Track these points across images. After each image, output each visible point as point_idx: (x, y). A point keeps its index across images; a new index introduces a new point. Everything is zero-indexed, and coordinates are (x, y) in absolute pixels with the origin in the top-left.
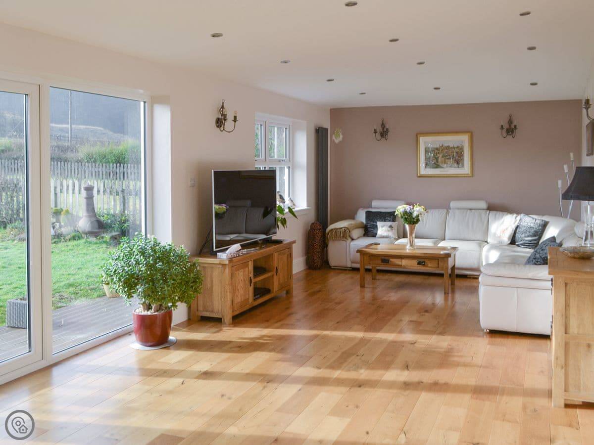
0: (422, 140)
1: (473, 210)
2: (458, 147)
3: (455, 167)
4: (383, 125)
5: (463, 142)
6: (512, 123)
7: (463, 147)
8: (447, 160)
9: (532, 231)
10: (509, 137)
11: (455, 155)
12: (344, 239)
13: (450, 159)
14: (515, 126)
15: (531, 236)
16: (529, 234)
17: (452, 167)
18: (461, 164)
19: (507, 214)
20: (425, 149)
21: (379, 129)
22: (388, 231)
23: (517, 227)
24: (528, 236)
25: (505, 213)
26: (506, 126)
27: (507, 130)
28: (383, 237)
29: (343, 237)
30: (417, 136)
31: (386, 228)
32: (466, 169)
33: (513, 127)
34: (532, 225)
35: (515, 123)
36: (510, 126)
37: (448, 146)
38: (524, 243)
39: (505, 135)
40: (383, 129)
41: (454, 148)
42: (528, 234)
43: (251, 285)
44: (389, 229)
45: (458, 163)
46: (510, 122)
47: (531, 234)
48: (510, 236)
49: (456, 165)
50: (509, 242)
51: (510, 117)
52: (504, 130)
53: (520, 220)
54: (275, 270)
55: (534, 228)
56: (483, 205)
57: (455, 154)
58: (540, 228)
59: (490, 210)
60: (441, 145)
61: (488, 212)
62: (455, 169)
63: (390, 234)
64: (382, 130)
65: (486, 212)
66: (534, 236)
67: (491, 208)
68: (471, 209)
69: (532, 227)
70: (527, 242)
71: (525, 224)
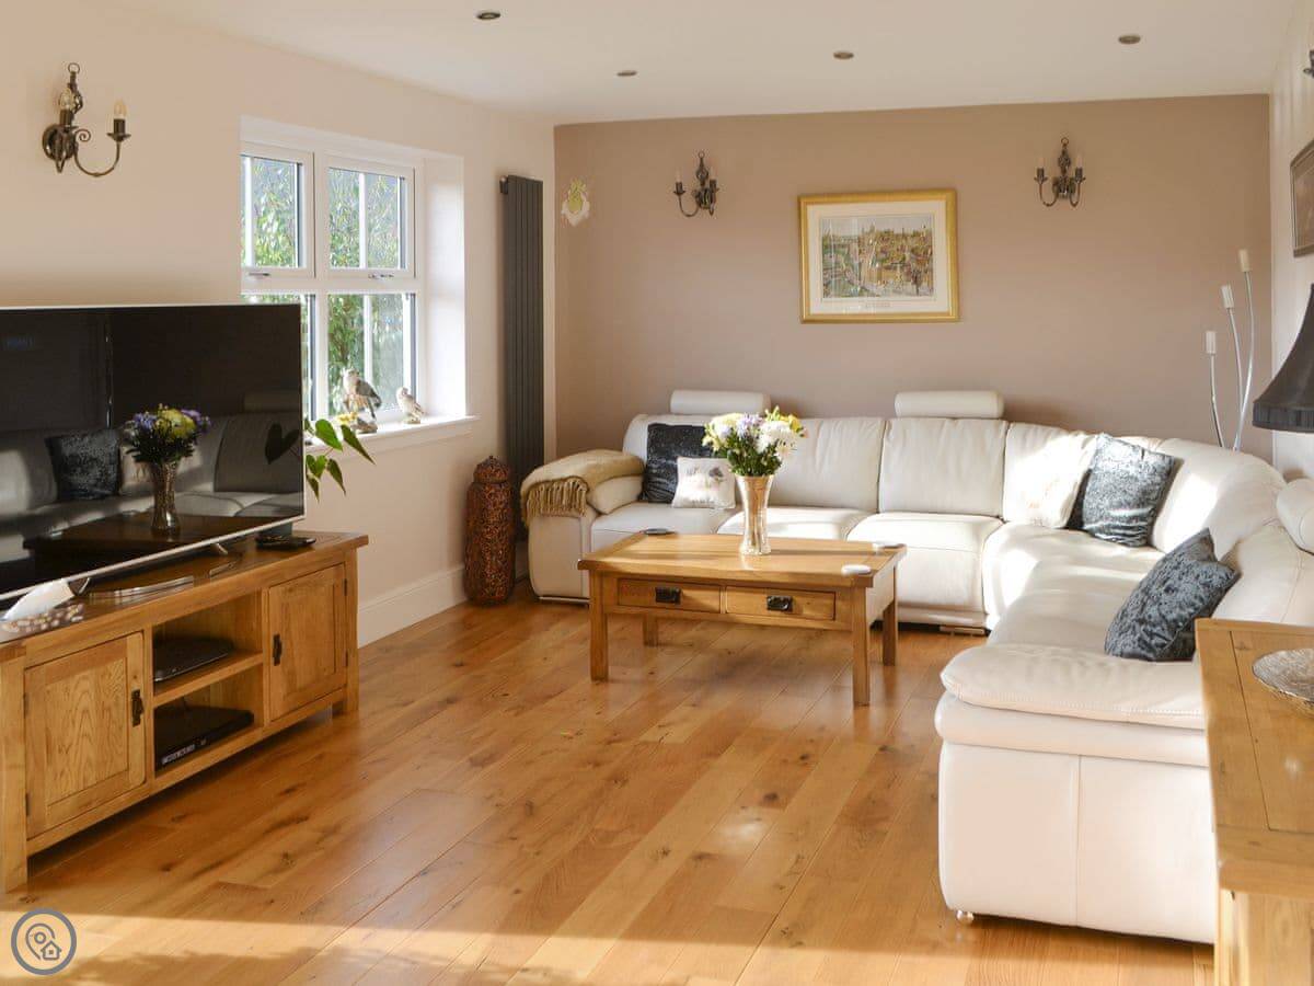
0: (816, 214)
1: (960, 421)
2: (916, 234)
3: (910, 294)
4: (702, 173)
5: (930, 218)
6: (1069, 164)
7: (930, 234)
8: (885, 273)
9: (1134, 489)
10: (1064, 204)
11: (907, 259)
12: (574, 512)
13: (895, 268)
14: (1079, 172)
15: (1128, 505)
16: (1122, 499)
17: (900, 293)
18: (924, 284)
19: (1058, 434)
20: (824, 240)
21: (691, 184)
22: (708, 486)
23: (1087, 476)
24: (1120, 505)
25: (1054, 430)
26: (1053, 172)
27: (1056, 183)
28: (693, 505)
29: (570, 506)
30: (799, 203)
31: (701, 478)
32: (939, 299)
33: (1071, 173)
34: (1132, 471)
35: (1077, 162)
36: (1064, 171)
37: (887, 232)
38: (1108, 527)
39: (1049, 196)
40: (703, 184)
41: (904, 236)
42: (1120, 497)
43: (137, 722)
44: (711, 479)
45: (916, 281)
46: (1065, 160)
47: (1130, 499)
48: (1068, 502)
49: (910, 287)
50: (1064, 522)
51: (1065, 145)
52: (1048, 185)
53: (1098, 452)
54: (268, 647)
55: (1136, 479)
56: (990, 404)
57: (907, 255)
58: (1157, 479)
59: (1010, 421)
60: (867, 230)
61: (1004, 423)
62: (909, 298)
63: (712, 495)
64: (699, 188)
65: (997, 427)
66: (1141, 503)
67: (1013, 414)
68: (954, 418)
69: (1132, 477)
70: (1118, 523)
71: (1110, 466)
